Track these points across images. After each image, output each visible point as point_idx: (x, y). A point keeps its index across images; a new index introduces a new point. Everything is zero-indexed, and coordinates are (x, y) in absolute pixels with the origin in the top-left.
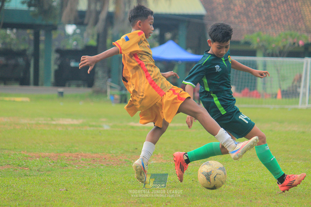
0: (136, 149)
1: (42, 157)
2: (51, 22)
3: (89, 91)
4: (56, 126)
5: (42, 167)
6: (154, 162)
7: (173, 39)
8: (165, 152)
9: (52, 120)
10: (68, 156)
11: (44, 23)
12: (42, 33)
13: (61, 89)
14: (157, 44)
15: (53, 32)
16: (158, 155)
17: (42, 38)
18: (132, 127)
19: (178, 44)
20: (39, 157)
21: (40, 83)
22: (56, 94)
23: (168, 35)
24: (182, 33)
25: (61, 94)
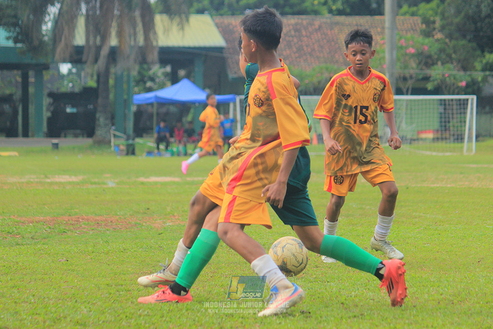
0: (148, 209)
1: (37, 222)
2: (42, 60)
3: (89, 141)
4: (51, 184)
5: (37, 234)
6: (170, 224)
7: (188, 76)
8: (183, 211)
9: (46, 177)
10: (66, 219)
11: (34, 62)
12: (31, 73)
13: (55, 141)
14: (169, 83)
15: (44, 72)
16: (174, 216)
17: (32, 80)
18: (142, 183)
19: (194, 82)
20: (32, 222)
21: (30, 134)
22: (50, 147)
23: (182, 73)
24: (199, 69)
25: (56, 146)
